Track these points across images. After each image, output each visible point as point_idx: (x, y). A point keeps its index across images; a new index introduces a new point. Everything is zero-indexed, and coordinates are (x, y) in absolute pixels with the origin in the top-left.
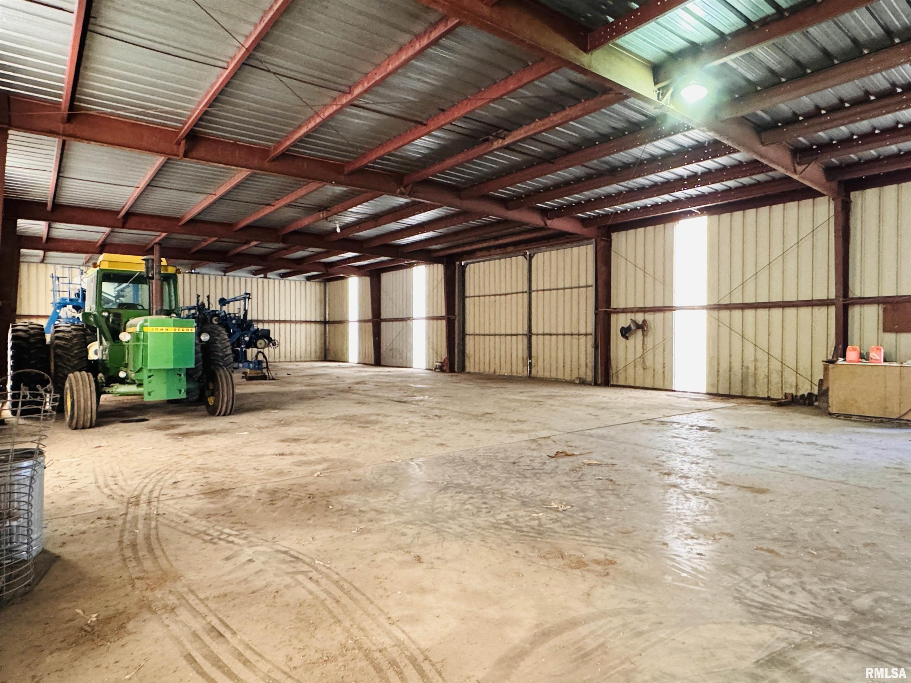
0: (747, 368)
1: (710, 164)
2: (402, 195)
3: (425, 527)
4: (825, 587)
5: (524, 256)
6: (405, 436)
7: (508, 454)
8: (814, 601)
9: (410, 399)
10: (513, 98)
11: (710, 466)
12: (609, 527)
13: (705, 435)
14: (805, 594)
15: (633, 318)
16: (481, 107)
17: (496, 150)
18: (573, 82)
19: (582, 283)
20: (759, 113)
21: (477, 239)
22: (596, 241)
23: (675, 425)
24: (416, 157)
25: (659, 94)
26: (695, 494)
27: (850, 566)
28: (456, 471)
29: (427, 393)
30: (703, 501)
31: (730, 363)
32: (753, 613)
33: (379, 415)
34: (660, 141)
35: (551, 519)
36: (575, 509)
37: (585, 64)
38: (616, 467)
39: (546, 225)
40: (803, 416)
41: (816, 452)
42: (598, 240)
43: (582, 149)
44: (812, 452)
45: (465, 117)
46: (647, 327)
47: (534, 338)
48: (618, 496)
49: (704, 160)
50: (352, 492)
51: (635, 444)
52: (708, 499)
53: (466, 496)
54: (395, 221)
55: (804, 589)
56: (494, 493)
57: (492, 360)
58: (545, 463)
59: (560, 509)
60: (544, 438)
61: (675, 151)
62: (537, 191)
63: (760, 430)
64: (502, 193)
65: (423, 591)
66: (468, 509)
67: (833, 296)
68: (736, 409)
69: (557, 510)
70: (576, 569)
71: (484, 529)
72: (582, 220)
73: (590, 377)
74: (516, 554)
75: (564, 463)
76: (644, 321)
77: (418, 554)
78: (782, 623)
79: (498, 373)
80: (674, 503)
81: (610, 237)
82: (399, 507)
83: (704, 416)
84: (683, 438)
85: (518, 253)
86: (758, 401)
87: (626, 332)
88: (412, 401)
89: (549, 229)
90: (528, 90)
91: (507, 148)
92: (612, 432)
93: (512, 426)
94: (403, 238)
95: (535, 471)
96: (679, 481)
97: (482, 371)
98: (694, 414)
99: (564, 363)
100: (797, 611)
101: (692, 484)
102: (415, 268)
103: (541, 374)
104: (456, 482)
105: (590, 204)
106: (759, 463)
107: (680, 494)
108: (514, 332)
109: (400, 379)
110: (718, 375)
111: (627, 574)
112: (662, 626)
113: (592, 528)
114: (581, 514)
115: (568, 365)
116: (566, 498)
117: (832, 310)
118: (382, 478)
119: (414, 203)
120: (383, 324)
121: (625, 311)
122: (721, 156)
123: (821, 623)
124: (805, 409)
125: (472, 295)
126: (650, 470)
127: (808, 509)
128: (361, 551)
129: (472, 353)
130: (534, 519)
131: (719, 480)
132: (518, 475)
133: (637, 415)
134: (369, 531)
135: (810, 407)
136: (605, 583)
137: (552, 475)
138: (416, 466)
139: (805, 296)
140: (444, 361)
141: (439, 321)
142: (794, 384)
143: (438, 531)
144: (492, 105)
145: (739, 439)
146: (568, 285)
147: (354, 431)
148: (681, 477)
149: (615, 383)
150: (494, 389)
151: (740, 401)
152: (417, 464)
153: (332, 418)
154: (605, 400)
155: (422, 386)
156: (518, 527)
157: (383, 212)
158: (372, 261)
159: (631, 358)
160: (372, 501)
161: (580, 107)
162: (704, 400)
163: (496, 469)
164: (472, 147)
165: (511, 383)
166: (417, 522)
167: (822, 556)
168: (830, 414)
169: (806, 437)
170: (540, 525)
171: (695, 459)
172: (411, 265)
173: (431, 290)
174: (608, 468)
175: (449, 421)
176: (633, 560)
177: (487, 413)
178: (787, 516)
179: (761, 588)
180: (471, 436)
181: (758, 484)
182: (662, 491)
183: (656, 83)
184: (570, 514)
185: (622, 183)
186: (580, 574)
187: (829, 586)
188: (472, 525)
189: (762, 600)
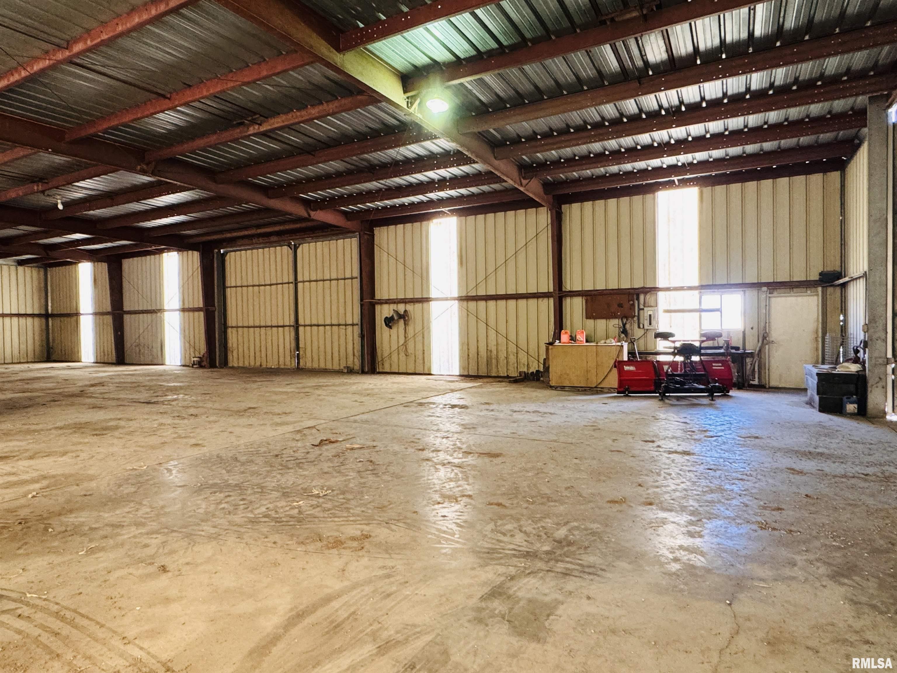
0: (491, 351)
1: (455, 171)
2: (144, 172)
3: (174, 534)
4: (536, 527)
5: (289, 245)
6: (154, 440)
7: (271, 447)
8: (527, 539)
9: (161, 399)
10: (269, 85)
11: (458, 439)
12: (366, 505)
13: (456, 412)
14: (522, 535)
15: (396, 309)
16: (233, 89)
17: (254, 135)
18: (328, 78)
19: (348, 275)
20: (492, 130)
21: (236, 226)
22: (360, 234)
23: (432, 406)
24: (159, 133)
25: (408, 102)
26: (444, 465)
27: (556, 506)
28: (212, 471)
29: (182, 391)
30: (449, 470)
31: (478, 347)
32: (482, 558)
33: (119, 419)
34: (412, 145)
35: (312, 506)
36: (335, 492)
37: (339, 64)
38: (377, 449)
39: (309, 216)
40: (533, 389)
41: (539, 418)
42: (362, 233)
43: (340, 144)
44: (535, 419)
45: (215, 97)
46: (408, 317)
47: (301, 329)
48: (377, 475)
49: (450, 167)
50: (81, 509)
51: (396, 426)
52: (454, 468)
53: (222, 495)
54: (138, 201)
55: (521, 531)
56: (253, 488)
57: (258, 354)
58: (308, 453)
59: (321, 495)
60: (309, 428)
61: (426, 156)
62: (299, 181)
63: (499, 404)
64: (261, 180)
65: (167, 601)
66: (223, 508)
67: (551, 290)
68: (482, 388)
69: (318, 496)
70: (333, 548)
71: (240, 526)
72: (344, 213)
73: (357, 366)
74: (274, 546)
75: (327, 450)
76: (406, 311)
77: (162, 564)
78: (503, 561)
79: (264, 366)
80: (426, 475)
81: (373, 231)
82: (142, 517)
83: (457, 395)
84: (438, 417)
85: (282, 243)
86: (500, 379)
87: (389, 322)
88: (162, 402)
89: (313, 220)
90: (282, 79)
91: (265, 135)
92: (375, 417)
93: (277, 419)
94: (149, 221)
95: (298, 461)
96: (431, 455)
97: (247, 364)
98: (447, 395)
99: (332, 353)
100: (515, 550)
101: (442, 456)
102: (165, 255)
103: (309, 365)
104: (211, 482)
105: (352, 198)
106: (496, 432)
107: (431, 466)
108: (281, 324)
109: (148, 378)
110: (468, 358)
111: (379, 545)
112: (408, 584)
113: (350, 508)
114: (342, 496)
115: (336, 355)
116: (327, 484)
117: (551, 300)
118: (121, 489)
119: (159, 183)
120: (127, 317)
121: (388, 302)
122: (464, 165)
123: (531, 556)
124: (534, 383)
125: (233, 284)
126: (406, 448)
127: (529, 465)
128: (91, 572)
129: (235, 345)
130: (293, 508)
131: (463, 450)
132: (280, 467)
133: (399, 398)
134: (102, 549)
135: (538, 383)
136: (359, 556)
137: (316, 463)
138: (166, 471)
139: (532, 290)
140: (203, 356)
141: (196, 314)
142: (526, 364)
143: (189, 536)
144: (245, 88)
145: (482, 414)
146: (334, 276)
147: (86, 440)
148: (433, 451)
149: (381, 370)
150: (260, 383)
151: (485, 380)
152: (167, 469)
153: (56, 428)
154: (371, 386)
155: (176, 384)
156: (277, 518)
157: (121, 189)
158: (109, 245)
159: (394, 347)
160: (106, 515)
161: (336, 104)
162: (457, 381)
163: (256, 464)
164: (226, 129)
165: (279, 375)
166: (162, 531)
167: (535, 502)
168: (551, 387)
169: (532, 407)
170: (300, 512)
171: (446, 434)
172: (161, 251)
173: (186, 279)
174: (369, 451)
175: (208, 419)
176: (386, 531)
177: (250, 408)
178: (514, 473)
179: (489, 536)
180: (231, 432)
181: (494, 449)
182: (416, 465)
183: (405, 92)
184: (330, 497)
185: (381, 181)
186: (337, 553)
187: (539, 525)
188: (227, 523)
189: (490, 546)
